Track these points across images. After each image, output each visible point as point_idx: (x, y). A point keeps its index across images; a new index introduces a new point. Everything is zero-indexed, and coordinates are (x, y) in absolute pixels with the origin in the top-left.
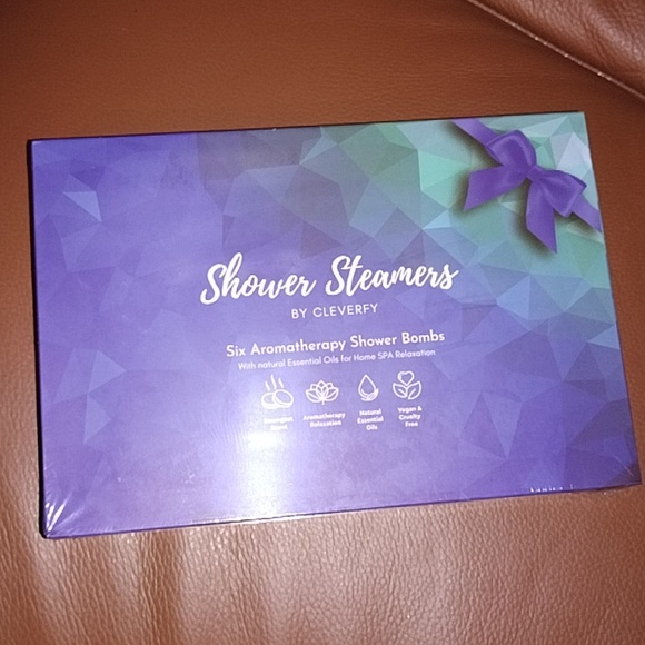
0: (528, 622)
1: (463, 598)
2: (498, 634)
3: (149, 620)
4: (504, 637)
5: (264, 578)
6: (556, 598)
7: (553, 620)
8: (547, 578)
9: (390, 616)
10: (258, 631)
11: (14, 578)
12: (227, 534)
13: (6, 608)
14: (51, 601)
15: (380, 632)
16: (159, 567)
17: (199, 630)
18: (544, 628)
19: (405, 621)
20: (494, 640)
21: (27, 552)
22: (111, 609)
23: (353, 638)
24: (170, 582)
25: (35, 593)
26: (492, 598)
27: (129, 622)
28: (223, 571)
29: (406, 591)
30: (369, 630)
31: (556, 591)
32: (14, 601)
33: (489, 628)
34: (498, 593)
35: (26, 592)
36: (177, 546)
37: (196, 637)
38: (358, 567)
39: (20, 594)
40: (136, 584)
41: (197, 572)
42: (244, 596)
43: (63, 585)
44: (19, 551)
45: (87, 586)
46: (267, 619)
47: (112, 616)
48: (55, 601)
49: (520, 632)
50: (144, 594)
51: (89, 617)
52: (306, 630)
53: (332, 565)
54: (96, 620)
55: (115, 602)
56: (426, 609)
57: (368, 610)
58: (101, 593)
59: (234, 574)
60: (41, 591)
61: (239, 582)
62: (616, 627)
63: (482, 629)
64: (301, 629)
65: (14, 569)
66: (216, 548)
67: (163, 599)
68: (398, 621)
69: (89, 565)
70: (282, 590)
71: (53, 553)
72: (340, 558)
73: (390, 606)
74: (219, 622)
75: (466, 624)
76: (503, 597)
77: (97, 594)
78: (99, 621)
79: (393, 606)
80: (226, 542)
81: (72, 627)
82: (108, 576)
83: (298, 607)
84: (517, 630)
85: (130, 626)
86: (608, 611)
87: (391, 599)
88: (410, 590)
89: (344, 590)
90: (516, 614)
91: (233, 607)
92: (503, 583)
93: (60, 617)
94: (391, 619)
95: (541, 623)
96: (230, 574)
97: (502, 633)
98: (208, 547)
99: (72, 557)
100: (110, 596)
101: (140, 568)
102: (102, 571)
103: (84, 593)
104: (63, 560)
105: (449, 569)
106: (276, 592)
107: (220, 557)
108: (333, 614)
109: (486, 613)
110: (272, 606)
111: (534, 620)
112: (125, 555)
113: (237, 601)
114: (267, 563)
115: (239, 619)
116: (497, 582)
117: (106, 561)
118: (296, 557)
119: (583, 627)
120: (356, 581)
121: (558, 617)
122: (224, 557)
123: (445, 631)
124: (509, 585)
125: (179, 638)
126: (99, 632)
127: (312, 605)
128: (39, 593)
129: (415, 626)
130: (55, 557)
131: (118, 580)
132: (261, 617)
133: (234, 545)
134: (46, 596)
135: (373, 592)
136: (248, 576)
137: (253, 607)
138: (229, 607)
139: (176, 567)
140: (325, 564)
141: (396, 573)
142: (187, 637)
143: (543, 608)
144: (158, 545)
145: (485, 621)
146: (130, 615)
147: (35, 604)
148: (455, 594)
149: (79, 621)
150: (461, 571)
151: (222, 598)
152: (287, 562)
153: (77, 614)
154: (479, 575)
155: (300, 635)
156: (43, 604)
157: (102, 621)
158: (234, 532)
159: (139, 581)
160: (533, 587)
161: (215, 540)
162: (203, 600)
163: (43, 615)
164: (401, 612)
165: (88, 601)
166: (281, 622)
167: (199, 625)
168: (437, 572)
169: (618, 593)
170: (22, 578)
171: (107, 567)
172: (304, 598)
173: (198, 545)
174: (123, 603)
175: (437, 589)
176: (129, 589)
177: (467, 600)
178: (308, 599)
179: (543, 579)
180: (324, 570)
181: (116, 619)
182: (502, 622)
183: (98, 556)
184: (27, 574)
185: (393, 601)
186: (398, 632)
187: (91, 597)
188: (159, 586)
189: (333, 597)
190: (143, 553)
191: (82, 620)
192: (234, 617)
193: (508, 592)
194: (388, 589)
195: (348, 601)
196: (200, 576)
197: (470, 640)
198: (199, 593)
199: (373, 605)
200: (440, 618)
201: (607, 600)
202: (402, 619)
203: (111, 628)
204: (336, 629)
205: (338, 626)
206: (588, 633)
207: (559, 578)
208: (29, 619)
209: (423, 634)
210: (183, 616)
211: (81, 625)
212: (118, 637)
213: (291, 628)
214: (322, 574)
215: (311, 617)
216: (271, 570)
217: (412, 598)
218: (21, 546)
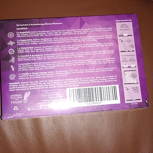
0: (127, 125)
1: (111, 123)
2: (121, 129)
3: (37, 143)
4: (122, 130)
5: (63, 128)
6: (133, 118)
7: (133, 123)
8: (130, 114)
9: (95, 130)
10: (64, 141)
11: (2, 141)
12: (52, 119)
13: (2, 148)
14: (12, 144)
15: (93, 135)
16: (37, 130)
17: (50, 143)
18: (131, 126)
19: (99, 131)
20: (120, 131)
21: (4, 134)
22: (27, 143)
23: (87, 137)
24: (40, 133)
25: (8, 143)
26: (118, 121)
27: (32, 145)
28: (53, 128)
29: (97, 124)
30: (90, 135)
31: (133, 116)
32: (3, 146)
33: (119, 128)
34: (119, 120)
35: (6, 143)
36: (40, 124)
37: (49, 145)
38: (85, 121)
39: (4, 144)
40: (32, 136)
41: (46, 130)
42: (59, 133)
43: (14, 140)
44: (2, 134)
45: (20, 139)
46: (65, 137)
47: (28, 145)
48: (13, 144)
49: (126, 128)
50: (35, 138)
51: (22, 146)
52: (75, 138)
53: (78, 121)
54: (24, 146)
55: (28, 141)
56: (103, 127)
57: (89, 130)
58: (24, 139)
59: (55, 128)
60: (9, 142)
61: (57, 130)
62: (148, 122)
63: (117, 129)
64: (74, 138)
65: (2, 138)
66: (50, 123)
67: (39, 138)
68: (97, 131)
69: (20, 134)
70: (68, 130)
72: (80, 119)
73: (94, 128)
74: (54, 141)
75: (113, 129)
76: (120, 120)
77: (23, 140)
78: (25, 146)
79: (95, 128)
80: (52, 121)
81: (19, 149)
82: (25, 135)
83: (72, 133)
84: (125, 127)
85: (33, 146)
86: (146, 119)
87: (94, 126)
88: (98, 123)
89: (83, 127)
90: (124, 124)
91: (57, 136)
92: (120, 117)
93: (16, 147)
94: (95, 131)
95: (131, 125)
96: (54, 128)
97: (122, 129)
98: (48, 123)
99: (15, 132)
100: (26, 140)
101: (32, 132)
102: (23, 134)
103: (20, 140)
104: (13, 134)
105: (106, 117)
106: (66, 130)
107: (51, 125)
108: (81, 133)
109: (117, 125)
110: (66, 134)
111: (129, 125)
112: (28, 129)
113: (57, 135)
114: (63, 124)
115: (59, 139)
116: (118, 117)
117: (24, 132)
118: (69, 121)
119: (141, 124)
120: (85, 124)
121: (134, 122)
122: (52, 125)
123: (108, 131)
124: (121, 117)
125: (45, 146)
126: (26, 149)
127: (75, 132)
128: (9, 143)
129: (101, 132)
130: (11, 133)
131: (27, 135)
132: (64, 137)
133: (54, 121)
134: (11, 143)
135: (89, 126)
136: (59, 128)
137: (62, 135)
138: (56, 136)
139: (41, 130)
140: (77, 121)
141: (94, 120)
142: (47, 146)
143: (130, 121)
144: (35, 125)
145: (117, 127)
146: (32, 143)
147: (9, 145)
148: (109, 122)
149: (20, 147)
150: (109, 116)
151: (54, 135)
152: (68, 123)
153: (19, 146)
154: (114, 116)
155: (74, 139)
156: (10, 145)
157: (26, 146)
158: (53, 118)
159: (33, 135)
160: (127, 117)
161: (49, 121)
162: (49, 136)
163: (11, 148)
164: (97, 129)
165: (21, 142)
166: (69, 137)
167: (50, 142)
168: (104, 118)
169: (147, 114)
170: (4, 140)
171: (24, 133)
172: (73, 131)
173: (45, 124)
174: (30, 141)
175: (105, 122)
176: (31, 137)
177: (112, 123)
178: (74, 131)
179: (129, 114)
180: (77, 123)
181: (29, 145)
182: (121, 126)
183: (21, 131)
184: (5, 139)
185: (95, 127)
186: (97, 134)
187: (22, 141)
188: (38, 135)
189: (80, 129)
190: (32, 128)
191: (21, 147)
192: (57, 138)
193: (121, 119)
194: (93, 124)
195: (84, 129)
196: (47, 130)
197: (114, 132)
198: (48, 134)
199: (90, 129)
200: (106, 128)
201: (145, 116)
202: (98, 131)
203: (28, 147)
204: (82, 136)
205: (83, 135)
206: (142, 125)
207: (133, 113)
208: (8, 149)
209: (103, 133)
210: (45, 141)
211: (21, 148)
212: (30, 149)
213: (72, 138)
214: (76, 124)
215: (76, 135)
216: (64, 126)
217: (99, 125)
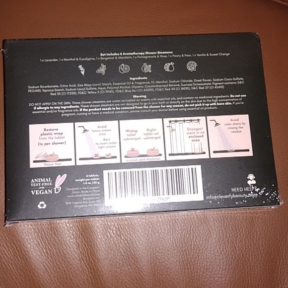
71: (38, 252)
218: (23, 252)
